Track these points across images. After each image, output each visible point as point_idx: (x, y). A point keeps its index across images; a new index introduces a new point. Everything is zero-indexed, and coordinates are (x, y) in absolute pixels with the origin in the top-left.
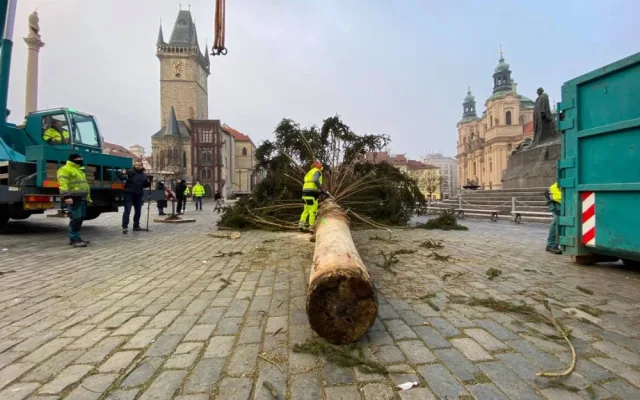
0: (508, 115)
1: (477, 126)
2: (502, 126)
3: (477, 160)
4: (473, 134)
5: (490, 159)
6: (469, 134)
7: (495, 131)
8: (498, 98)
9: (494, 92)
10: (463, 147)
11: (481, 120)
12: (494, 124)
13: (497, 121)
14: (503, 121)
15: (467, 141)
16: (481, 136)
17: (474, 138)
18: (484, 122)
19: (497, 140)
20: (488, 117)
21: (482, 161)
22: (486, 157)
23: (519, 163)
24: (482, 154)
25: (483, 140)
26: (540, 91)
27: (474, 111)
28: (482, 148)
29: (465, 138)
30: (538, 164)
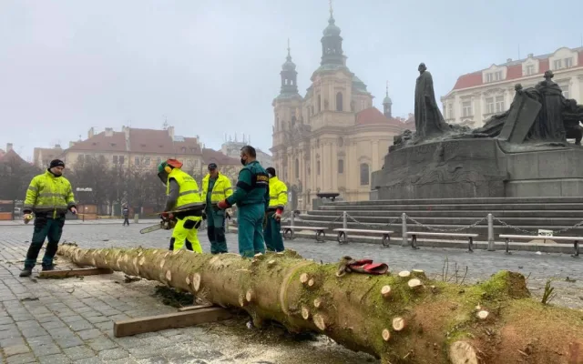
0: (339, 98)
1: (300, 108)
2: (331, 112)
3: (301, 157)
4: (294, 119)
5: (318, 156)
6: (288, 119)
7: (324, 116)
8: (328, 73)
9: (322, 63)
10: (281, 136)
11: (305, 100)
12: (322, 108)
13: (326, 104)
14: (333, 106)
15: (287, 128)
16: (306, 123)
17: (297, 125)
18: (309, 102)
19: (327, 129)
20: (315, 96)
21: (307, 158)
22: (313, 153)
23: (404, 164)
24: (307, 149)
25: (308, 129)
26: (422, 68)
27: (295, 86)
28: (307, 140)
29: (283, 122)
30: (432, 166)
